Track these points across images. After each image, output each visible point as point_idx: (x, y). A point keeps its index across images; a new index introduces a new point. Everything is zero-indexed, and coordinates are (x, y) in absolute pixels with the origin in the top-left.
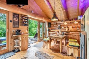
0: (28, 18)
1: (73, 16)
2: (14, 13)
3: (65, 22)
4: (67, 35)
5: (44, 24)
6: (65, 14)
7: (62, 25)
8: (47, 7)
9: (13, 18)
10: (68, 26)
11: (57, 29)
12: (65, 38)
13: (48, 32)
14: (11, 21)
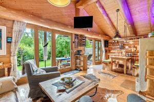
0: (86, 37)
1: (143, 31)
2: (75, 35)
3: (131, 41)
4: (134, 56)
5: (100, 42)
6: (131, 29)
7: (125, 43)
8: (105, 22)
9: (75, 39)
10: (136, 46)
11: (118, 49)
12: (130, 60)
13: (104, 53)
14: (74, 42)
